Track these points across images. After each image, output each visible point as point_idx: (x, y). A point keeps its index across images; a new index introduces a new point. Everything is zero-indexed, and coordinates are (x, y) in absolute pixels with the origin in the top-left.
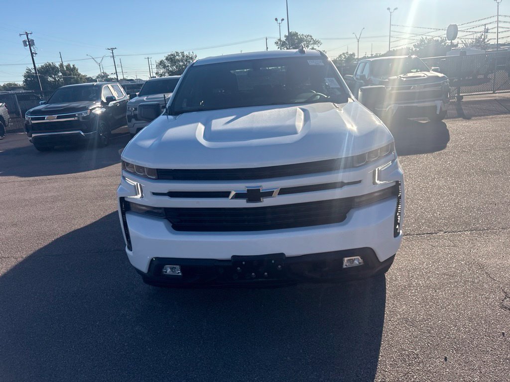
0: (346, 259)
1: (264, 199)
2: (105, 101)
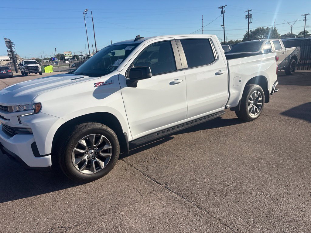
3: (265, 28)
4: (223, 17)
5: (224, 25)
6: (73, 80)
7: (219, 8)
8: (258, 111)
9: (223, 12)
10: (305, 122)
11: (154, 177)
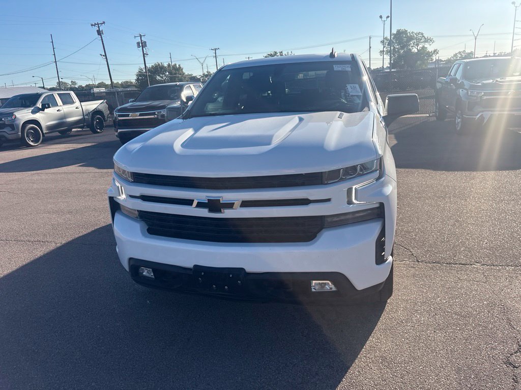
0: (314, 282)
1: (225, 210)
2: (185, 100)
4: (102, 41)
5: (106, 55)
7: (92, 25)
9: (99, 33)
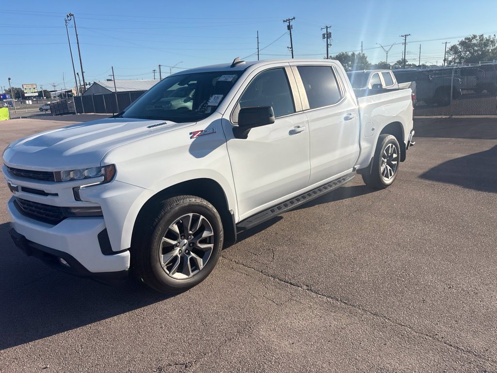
3: (350, 54)
4: (291, 35)
5: (292, 48)
6: (152, 128)
7: (284, 21)
8: (393, 174)
9: (289, 28)
10: (458, 187)
11: (282, 277)
